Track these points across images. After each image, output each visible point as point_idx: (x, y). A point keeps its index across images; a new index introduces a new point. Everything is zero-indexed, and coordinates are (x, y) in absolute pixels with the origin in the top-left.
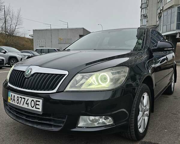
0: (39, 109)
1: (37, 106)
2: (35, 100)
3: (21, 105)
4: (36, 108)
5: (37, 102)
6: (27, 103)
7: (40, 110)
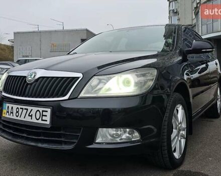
0: (46, 121)
1: (44, 118)
2: (41, 109)
3: (22, 118)
4: (42, 120)
7: (48, 122)
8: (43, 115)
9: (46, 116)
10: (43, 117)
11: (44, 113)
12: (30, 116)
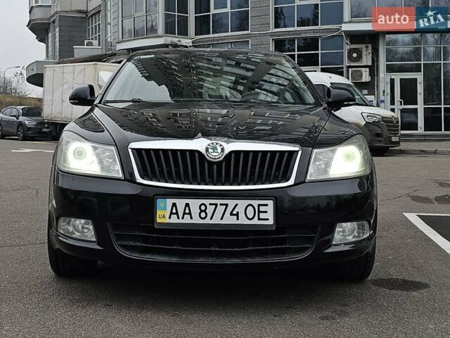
0: (268, 219)
1: (262, 216)
2: (255, 203)
4: (259, 219)
5: (261, 207)
6: (235, 212)
7: (271, 222)
8: (259, 212)
9: (266, 212)
10: (261, 214)
11: (262, 209)
12: (234, 215)
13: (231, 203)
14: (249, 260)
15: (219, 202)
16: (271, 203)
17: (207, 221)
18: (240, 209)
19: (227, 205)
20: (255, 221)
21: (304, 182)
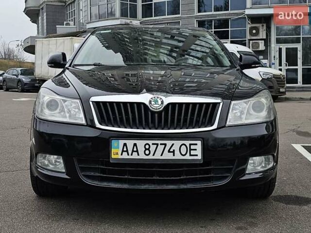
0: (197, 155)
1: (193, 152)
2: (187, 143)
4: (191, 155)
5: (192, 146)
6: (171, 150)
7: (199, 157)
8: (191, 150)
9: (196, 150)
12: (171, 152)
13: (169, 143)
14: (183, 186)
15: (159, 142)
16: (199, 143)
17: (151, 157)
18: (176, 148)
19: (165, 145)
20: (188, 157)
21: (224, 127)
